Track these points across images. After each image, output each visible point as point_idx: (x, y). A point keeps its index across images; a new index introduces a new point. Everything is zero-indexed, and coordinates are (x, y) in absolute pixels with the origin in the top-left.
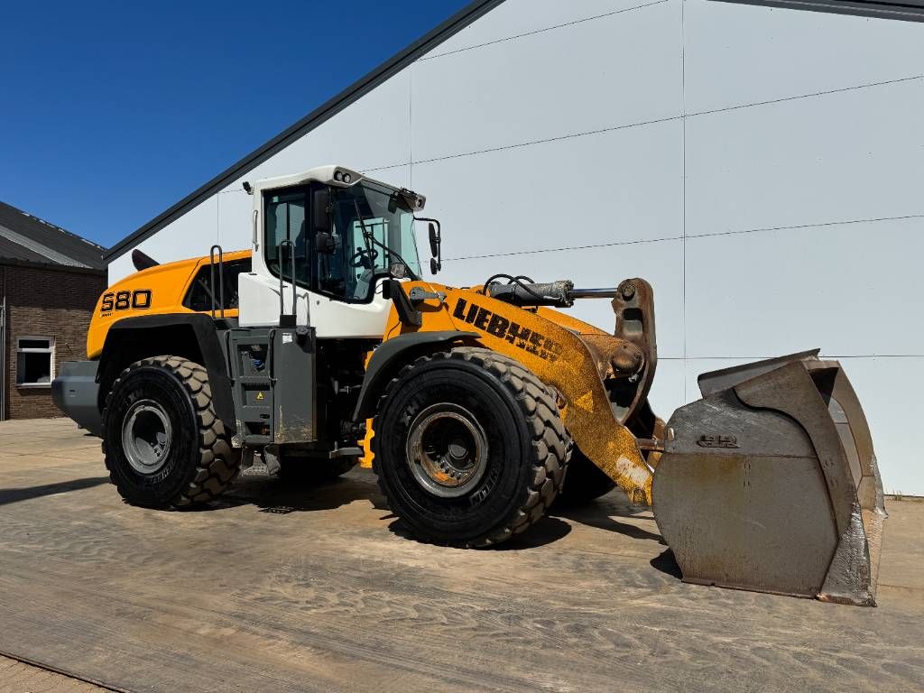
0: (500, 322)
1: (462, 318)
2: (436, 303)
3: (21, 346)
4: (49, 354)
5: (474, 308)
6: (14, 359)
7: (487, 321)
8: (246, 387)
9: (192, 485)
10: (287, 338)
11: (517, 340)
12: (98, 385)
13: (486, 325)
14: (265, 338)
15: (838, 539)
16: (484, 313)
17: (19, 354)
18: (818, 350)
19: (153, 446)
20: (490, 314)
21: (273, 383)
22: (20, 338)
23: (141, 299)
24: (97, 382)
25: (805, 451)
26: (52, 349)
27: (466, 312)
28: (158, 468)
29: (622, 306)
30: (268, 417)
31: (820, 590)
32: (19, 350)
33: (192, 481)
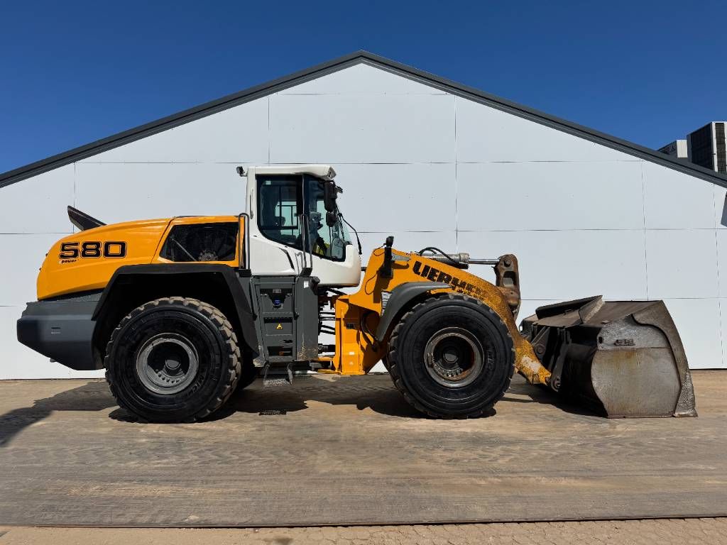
0: (446, 277)
1: (419, 274)
2: (403, 263)
5: (427, 268)
7: (436, 276)
8: (267, 321)
9: (219, 399)
10: (306, 285)
11: (457, 288)
12: (95, 322)
13: (436, 278)
14: (288, 284)
15: (681, 386)
16: (434, 271)
18: (601, 296)
19: (157, 372)
20: (438, 271)
21: (296, 317)
23: (115, 249)
24: (93, 319)
25: (664, 345)
27: (421, 270)
28: (183, 388)
29: (504, 269)
30: (291, 341)
31: (674, 412)
33: (218, 396)
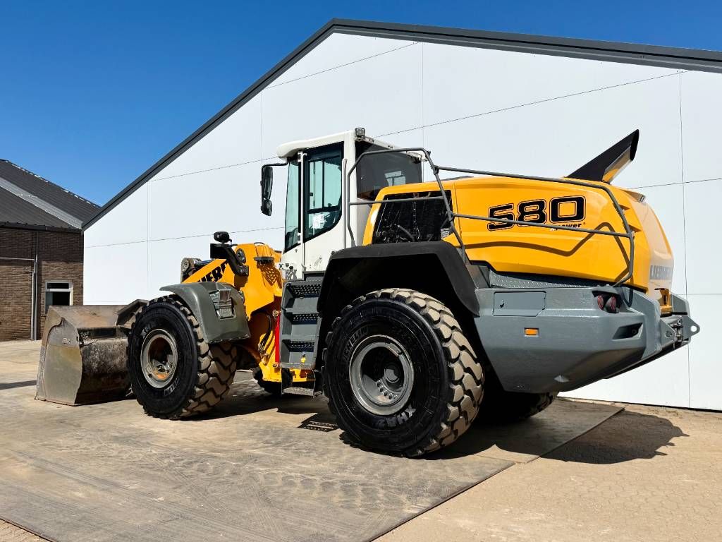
3: (48, 288)
4: (68, 293)
6: (43, 296)
17: (47, 293)
22: (47, 282)
26: (71, 290)
32: (48, 290)
